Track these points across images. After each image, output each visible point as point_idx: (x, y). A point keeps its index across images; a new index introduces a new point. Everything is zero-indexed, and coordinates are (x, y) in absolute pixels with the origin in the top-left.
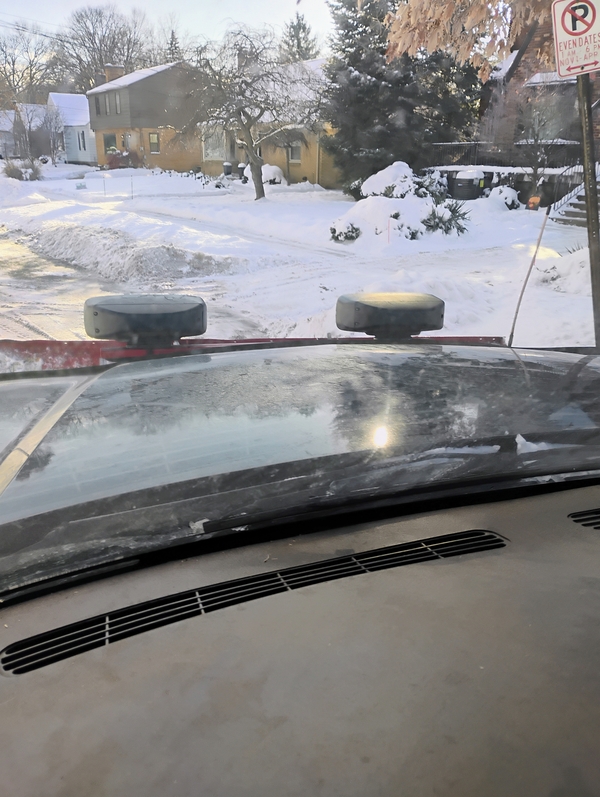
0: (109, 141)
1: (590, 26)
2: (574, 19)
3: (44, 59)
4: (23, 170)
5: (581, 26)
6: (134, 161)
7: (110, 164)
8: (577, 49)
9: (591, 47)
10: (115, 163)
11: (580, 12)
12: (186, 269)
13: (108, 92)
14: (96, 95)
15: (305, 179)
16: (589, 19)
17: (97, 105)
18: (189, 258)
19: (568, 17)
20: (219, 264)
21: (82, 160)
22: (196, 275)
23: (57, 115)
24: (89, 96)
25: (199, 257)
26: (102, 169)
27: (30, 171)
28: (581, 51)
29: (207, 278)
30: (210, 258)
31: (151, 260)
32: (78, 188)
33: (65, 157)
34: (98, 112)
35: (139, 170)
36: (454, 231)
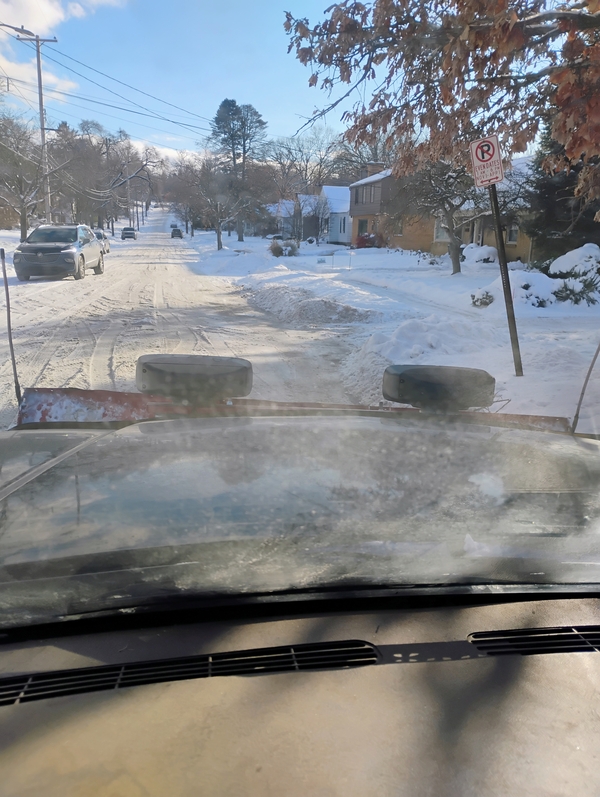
0: (362, 225)
1: (492, 156)
2: (483, 153)
3: (332, 156)
4: (284, 248)
5: (487, 157)
6: (379, 242)
7: (358, 244)
8: (486, 170)
9: (493, 168)
10: (363, 243)
11: (486, 148)
12: (334, 317)
13: (366, 185)
14: (357, 187)
15: (519, 258)
16: (491, 152)
17: (356, 194)
18: (340, 309)
19: (479, 151)
20: (360, 315)
21: (340, 241)
22: (341, 321)
23: (326, 203)
24: (351, 188)
25: (347, 309)
26: (352, 248)
27: (289, 248)
28: (488, 171)
29: (348, 324)
30: (355, 310)
31: (311, 309)
32: (319, 262)
33: (327, 238)
34: (357, 202)
35: (382, 249)
36: (583, 302)
